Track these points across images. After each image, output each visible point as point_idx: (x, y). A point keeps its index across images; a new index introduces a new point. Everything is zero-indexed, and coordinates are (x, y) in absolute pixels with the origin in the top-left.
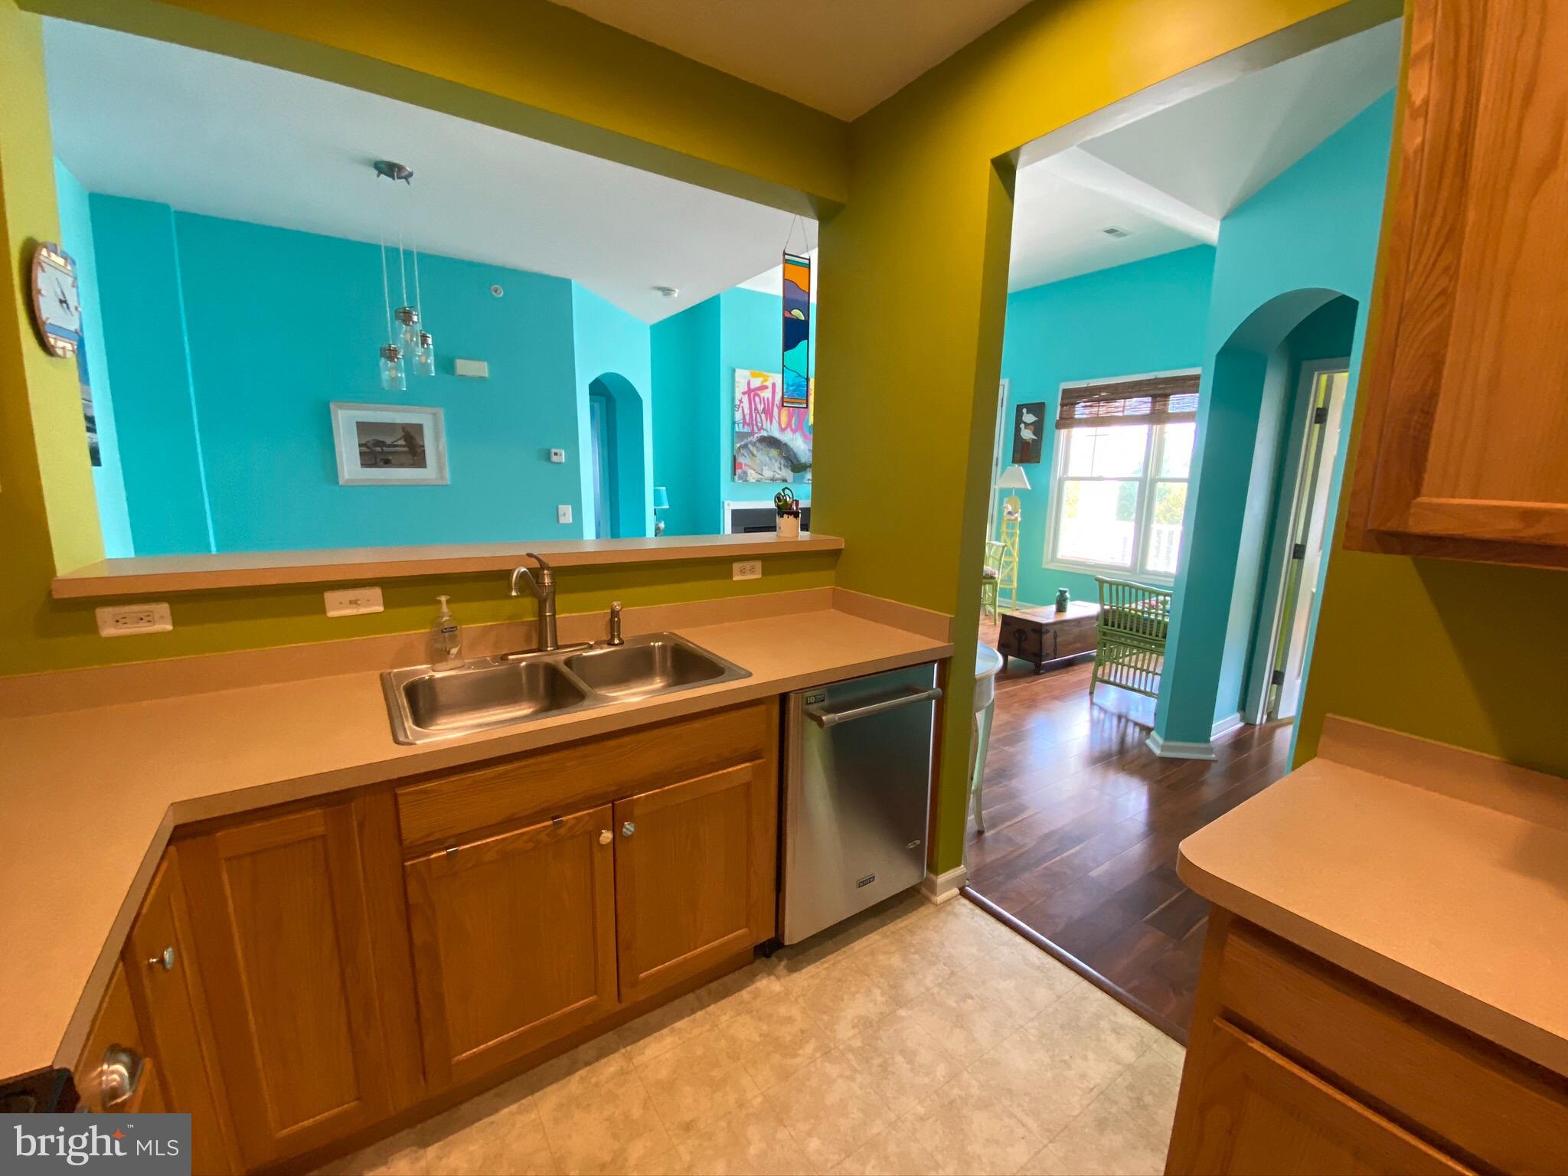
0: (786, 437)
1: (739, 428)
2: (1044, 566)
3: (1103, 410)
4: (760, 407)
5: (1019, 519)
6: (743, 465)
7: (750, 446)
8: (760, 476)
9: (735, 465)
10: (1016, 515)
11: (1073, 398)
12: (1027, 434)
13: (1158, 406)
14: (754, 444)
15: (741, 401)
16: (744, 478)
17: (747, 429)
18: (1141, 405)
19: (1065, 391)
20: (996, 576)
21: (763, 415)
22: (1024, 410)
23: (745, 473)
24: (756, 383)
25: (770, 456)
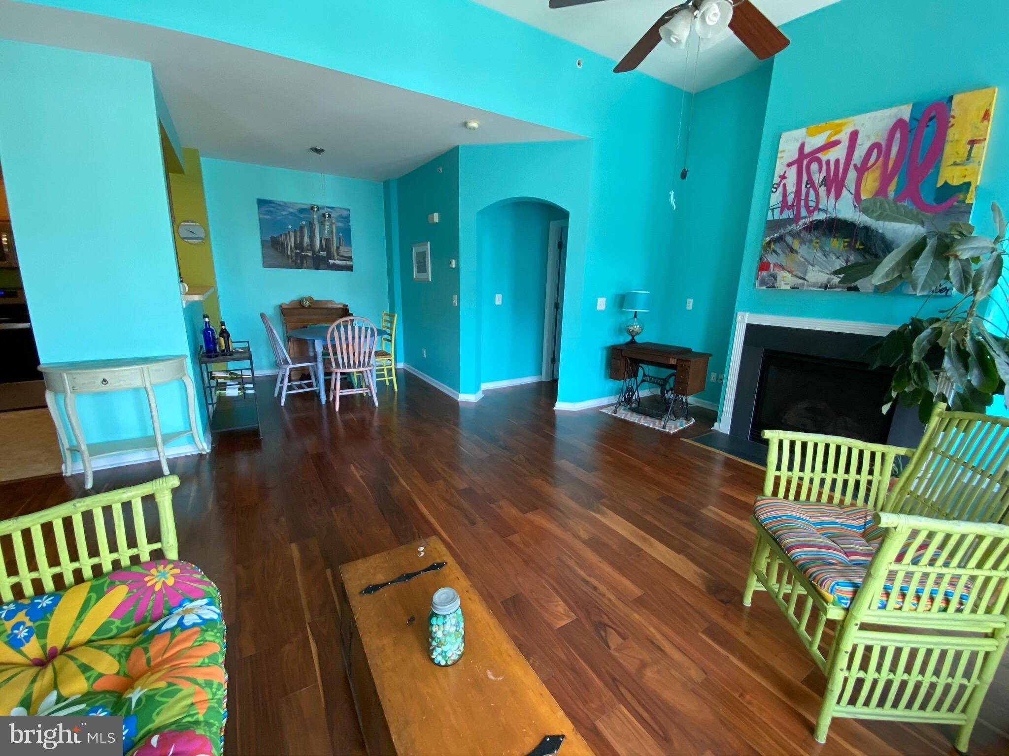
1: (775, 215)
4: (818, 178)
6: (772, 265)
7: (789, 239)
8: (801, 281)
9: (763, 266)
14: (796, 235)
15: (783, 177)
16: (771, 284)
17: (787, 215)
21: (822, 190)
23: (775, 277)
24: (815, 142)
25: (827, 249)
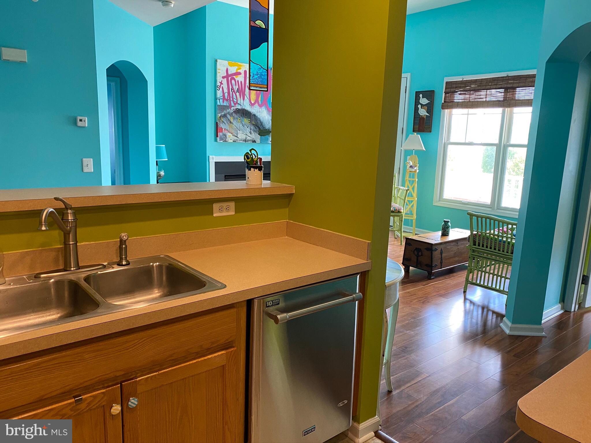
0: (255, 110)
1: (220, 103)
2: (435, 204)
3: (473, 97)
4: (236, 88)
5: (418, 171)
6: (223, 129)
7: (228, 116)
8: (236, 138)
9: (217, 129)
10: (416, 168)
11: (453, 88)
12: (423, 112)
13: (509, 95)
14: (231, 115)
15: (221, 83)
16: (224, 139)
17: (226, 103)
18: (497, 94)
19: (447, 83)
20: (402, 211)
21: (238, 94)
22: (421, 96)
23: (225, 135)
24: (232, 70)
25: (244, 123)
